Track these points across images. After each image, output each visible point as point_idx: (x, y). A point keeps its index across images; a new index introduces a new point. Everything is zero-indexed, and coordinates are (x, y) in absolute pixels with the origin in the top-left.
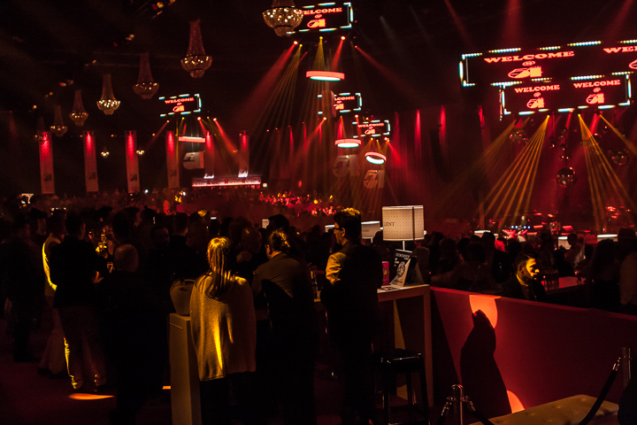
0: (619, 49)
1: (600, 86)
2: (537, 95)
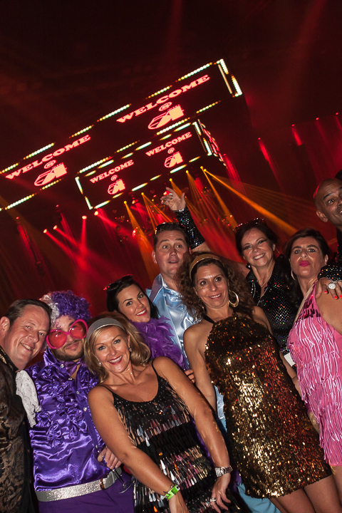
0: (132, 114)
1: (173, 146)
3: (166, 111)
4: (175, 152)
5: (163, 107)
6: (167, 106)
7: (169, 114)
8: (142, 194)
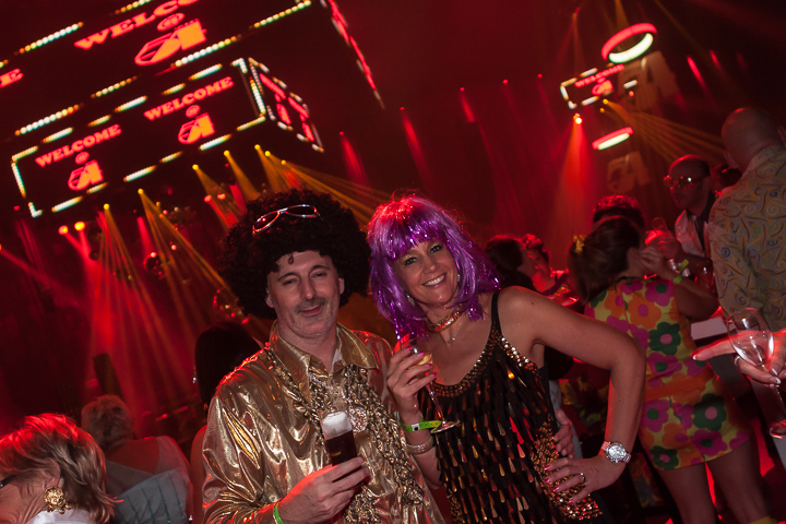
0: (105, 32)
1: (197, 102)
2: (82, 158)
3: (172, 30)
4: (199, 114)
5: (167, 23)
6: (174, 20)
7: (176, 37)
8: (140, 191)
